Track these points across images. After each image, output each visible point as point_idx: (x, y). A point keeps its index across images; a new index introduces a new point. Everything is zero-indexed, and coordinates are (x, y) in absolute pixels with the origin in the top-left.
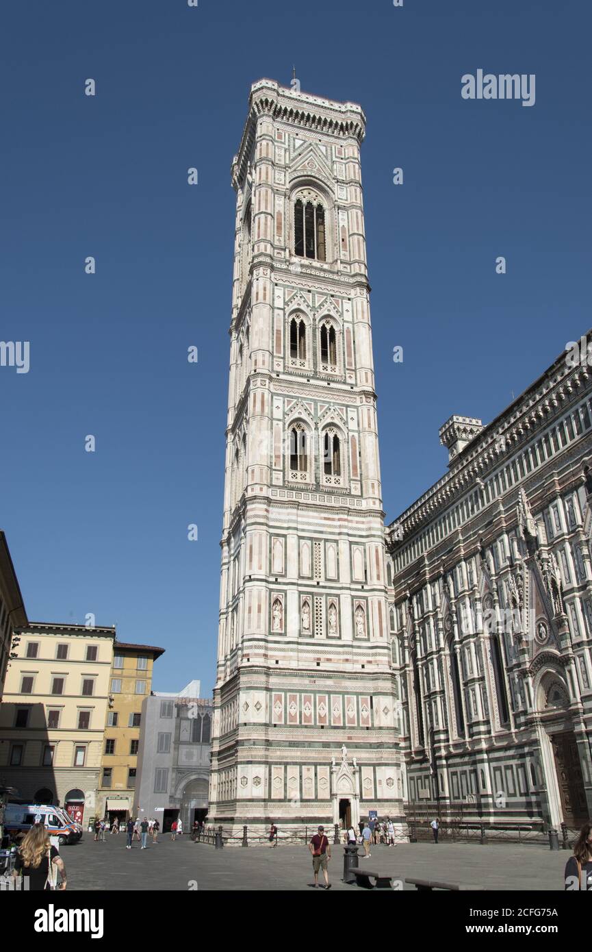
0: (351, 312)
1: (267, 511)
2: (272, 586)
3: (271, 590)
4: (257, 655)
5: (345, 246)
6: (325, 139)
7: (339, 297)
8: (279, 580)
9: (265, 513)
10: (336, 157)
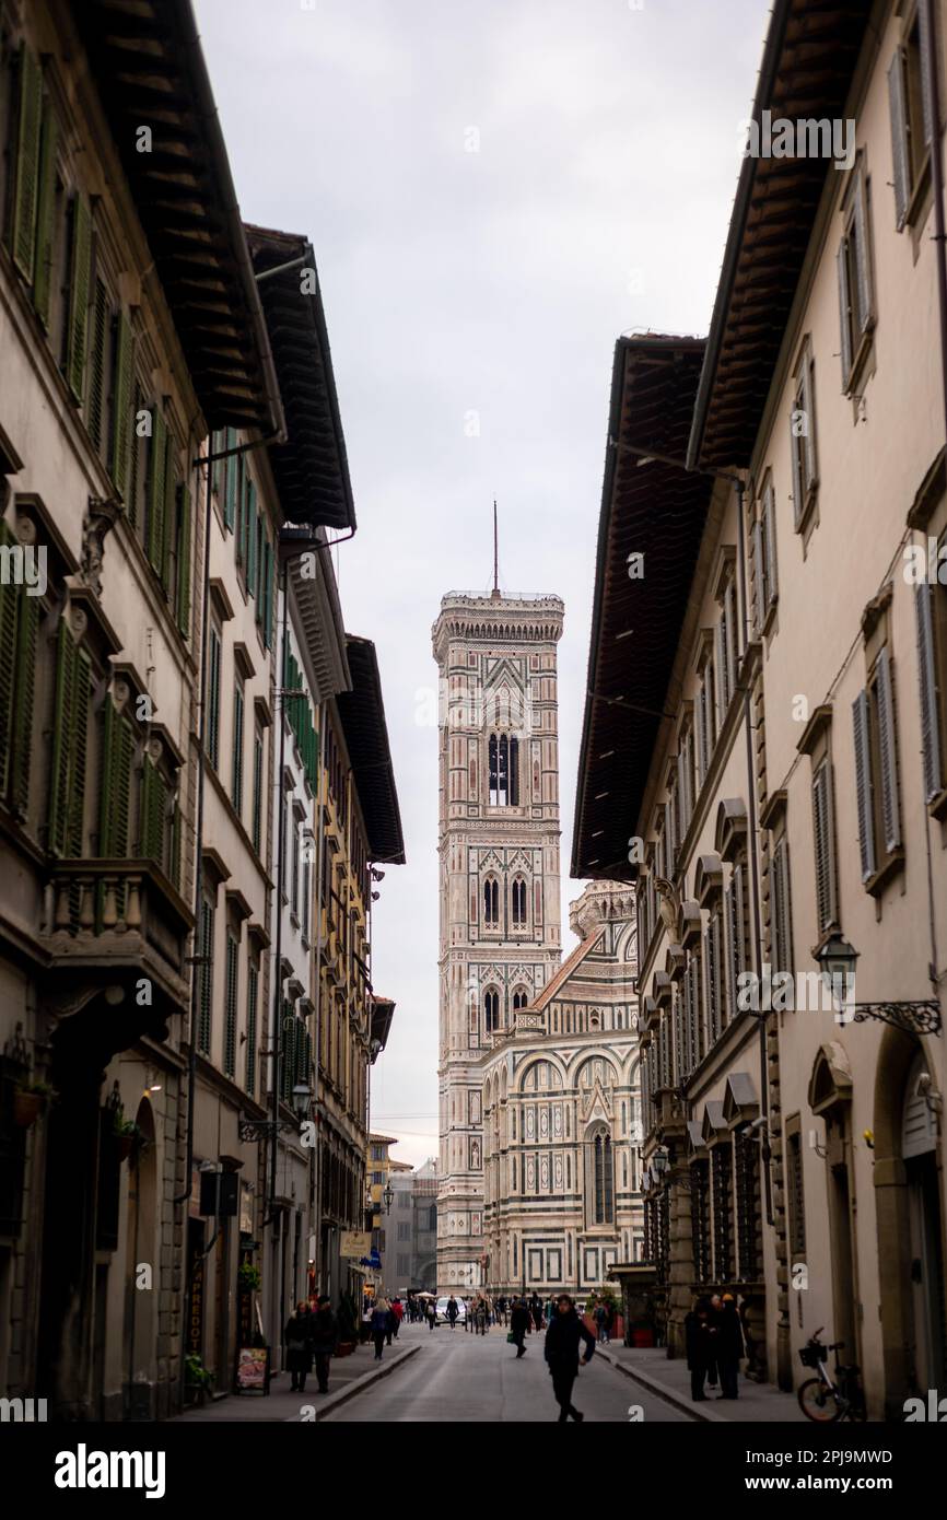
0: (540, 864)
1: (465, 1072)
2: (471, 1133)
3: (470, 1136)
4: (459, 1187)
5: (537, 786)
6: (519, 650)
7: (530, 849)
8: (477, 1127)
9: (464, 1075)
10: (532, 671)
